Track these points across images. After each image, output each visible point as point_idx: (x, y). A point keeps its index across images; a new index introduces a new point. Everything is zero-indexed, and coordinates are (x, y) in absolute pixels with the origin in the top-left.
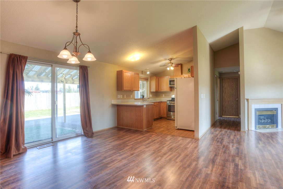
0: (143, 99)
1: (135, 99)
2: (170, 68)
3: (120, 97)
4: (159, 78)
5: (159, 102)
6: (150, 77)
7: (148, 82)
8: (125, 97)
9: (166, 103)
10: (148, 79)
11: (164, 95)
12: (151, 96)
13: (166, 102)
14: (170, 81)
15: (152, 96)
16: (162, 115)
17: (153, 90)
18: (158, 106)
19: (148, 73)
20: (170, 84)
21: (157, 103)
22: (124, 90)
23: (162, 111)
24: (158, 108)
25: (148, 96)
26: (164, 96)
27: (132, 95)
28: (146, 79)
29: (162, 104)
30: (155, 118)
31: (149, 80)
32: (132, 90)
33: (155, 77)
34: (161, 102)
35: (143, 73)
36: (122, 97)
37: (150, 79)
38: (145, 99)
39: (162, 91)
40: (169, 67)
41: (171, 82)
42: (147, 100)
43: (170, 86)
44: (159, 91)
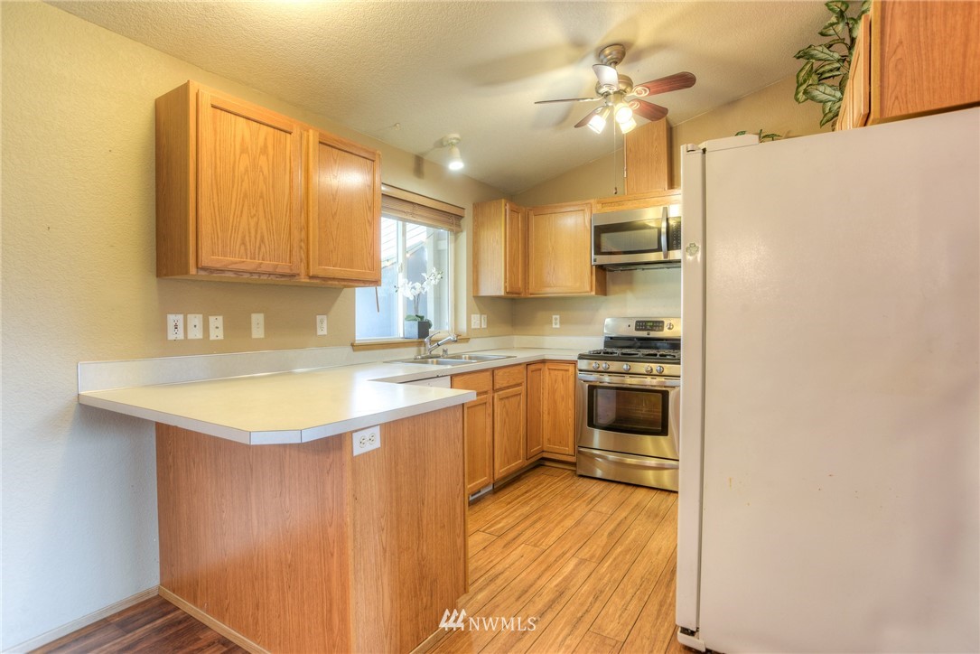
0: (420, 344)
1: (356, 347)
2: (611, 119)
3: (196, 334)
4: (531, 213)
5: (528, 364)
6: (478, 207)
7: (464, 237)
8: (258, 331)
9: (571, 368)
10: (460, 217)
11: (556, 317)
12: (478, 321)
13: (574, 363)
14: (600, 230)
15: (489, 323)
16: (547, 446)
17: (494, 284)
18: (522, 389)
19: (456, 166)
20: (598, 251)
21: (515, 370)
22: (204, 269)
23: (546, 417)
24: (523, 406)
25: (463, 327)
26: (556, 325)
27: (325, 313)
28: (449, 217)
29: (547, 377)
30: (501, 471)
31: (467, 222)
32: (303, 271)
33: (504, 206)
34: (543, 361)
35: (426, 168)
36: (217, 333)
37: (476, 216)
38: (432, 342)
39: (550, 291)
40: (601, 113)
41: (605, 237)
42: (453, 350)
43: (595, 260)
44: (531, 291)
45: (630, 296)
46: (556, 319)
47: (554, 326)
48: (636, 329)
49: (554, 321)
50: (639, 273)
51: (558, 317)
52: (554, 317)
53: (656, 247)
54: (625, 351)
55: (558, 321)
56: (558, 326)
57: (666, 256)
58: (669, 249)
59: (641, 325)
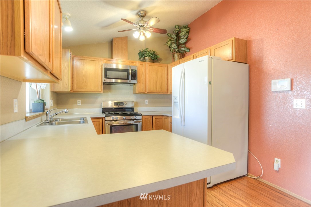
1: (27, 119)
4: (74, 58)
14: (107, 70)
27: (17, 98)
33: (70, 53)
39: (83, 91)
41: (108, 73)
43: (105, 80)
44: (74, 90)
45: (109, 93)
46: (79, 102)
47: (78, 104)
48: (114, 105)
49: (78, 102)
50: (113, 86)
51: (80, 101)
52: (78, 101)
53: (126, 78)
54: (116, 112)
55: (80, 103)
56: (80, 104)
57: (130, 81)
58: (131, 79)
59: (116, 104)
